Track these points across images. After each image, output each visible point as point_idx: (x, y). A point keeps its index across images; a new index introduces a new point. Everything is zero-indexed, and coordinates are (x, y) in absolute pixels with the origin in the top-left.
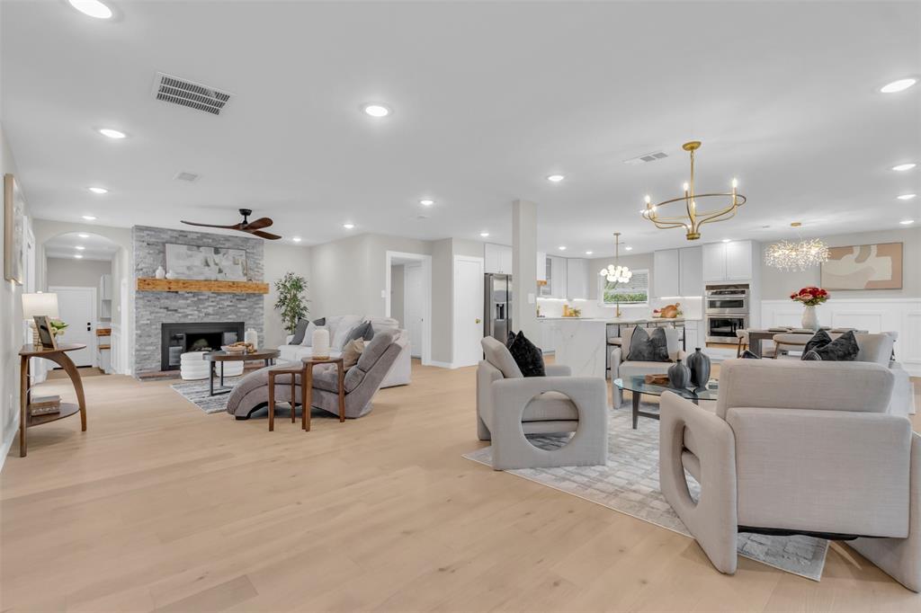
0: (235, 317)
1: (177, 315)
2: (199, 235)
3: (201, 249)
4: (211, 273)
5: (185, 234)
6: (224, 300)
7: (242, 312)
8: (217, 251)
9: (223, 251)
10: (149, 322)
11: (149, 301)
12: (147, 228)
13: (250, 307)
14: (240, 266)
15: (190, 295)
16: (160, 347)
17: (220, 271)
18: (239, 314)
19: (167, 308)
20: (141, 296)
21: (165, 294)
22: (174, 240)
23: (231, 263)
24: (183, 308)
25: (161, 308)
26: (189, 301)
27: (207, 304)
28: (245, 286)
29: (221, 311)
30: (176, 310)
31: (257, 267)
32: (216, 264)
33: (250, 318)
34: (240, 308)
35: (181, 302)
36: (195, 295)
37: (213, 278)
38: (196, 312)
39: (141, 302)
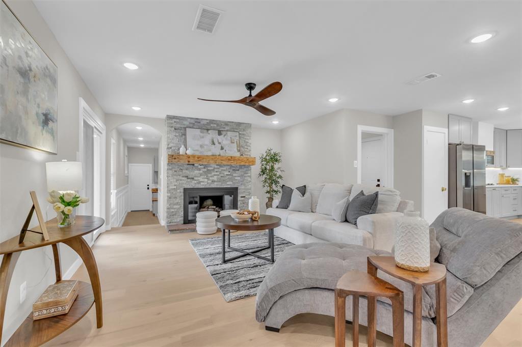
0: (231, 183)
1: (193, 182)
2: (208, 121)
3: (210, 132)
4: (216, 150)
5: (198, 121)
6: (224, 170)
7: (236, 180)
8: (220, 133)
9: (224, 133)
10: (175, 187)
11: (175, 171)
12: (174, 117)
13: (242, 175)
14: (235, 144)
15: (202, 167)
16: (182, 205)
17: (222, 148)
18: (234, 181)
19: (187, 177)
20: (171, 168)
21: (186, 166)
22: (191, 125)
23: (230, 142)
24: (198, 177)
25: (183, 177)
26: (201, 172)
27: (213, 174)
28: (239, 160)
29: (223, 178)
30: (193, 178)
31: (247, 145)
32: (219, 143)
33: (242, 184)
34: (235, 176)
35: (197, 172)
36: (205, 166)
37: (218, 154)
38: (206, 180)
39: (170, 172)
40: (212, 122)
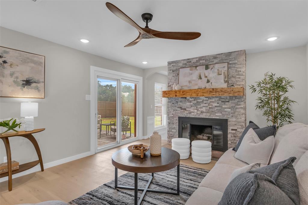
0: (221, 114)
1: (186, 112)
2: (197, 59)
3: (198, 68)
4: (202, 84)
5: (189, 61)
6: (213, 102)
7: (226, 111)
8: (207, 68)
9: (211, 67)
10: (173, 116)
11: (173, 103)
12: (173, 62)
13: (232, 107)
14: (222, 76)
15: (193, 99)
16: (178, 130)
17: (208, 81)
18: (224, 113)
19: (181, 108)
20: (170, 101)
21: (180, 99)
22: (184, 66)
23: (216, 74)
24: (188, 108)
25: (178, 108)
26: (192, 104)
27: (202, 105)
28: (222, 91)
29: (211, 110)
30: (185, 109)
31: (239, 75)
32: (206, 77)
33: (232, 116)
34: (225, 108)
35: (188, 104)
36: (195, 99)
37: (203, 87)
38: (196, 111)
39: (170, 104)
40: (200, 58)
